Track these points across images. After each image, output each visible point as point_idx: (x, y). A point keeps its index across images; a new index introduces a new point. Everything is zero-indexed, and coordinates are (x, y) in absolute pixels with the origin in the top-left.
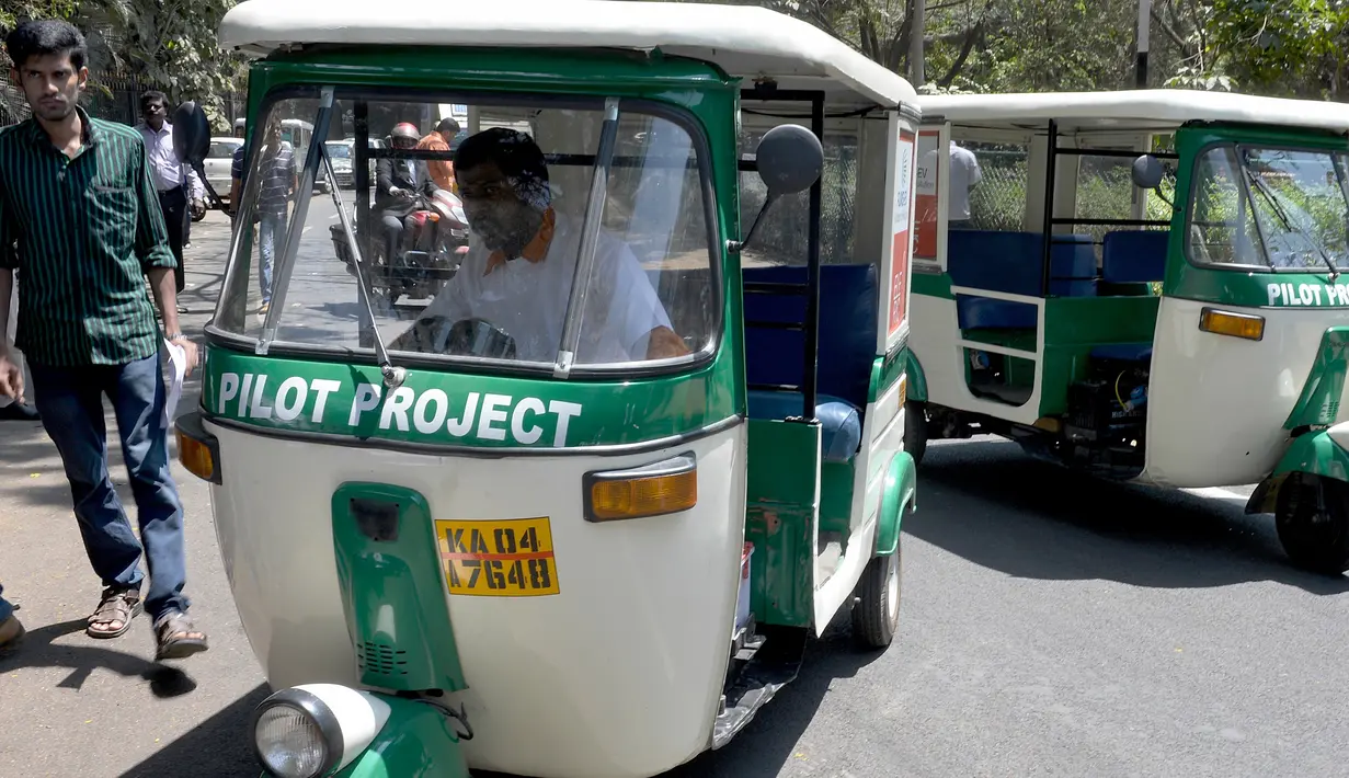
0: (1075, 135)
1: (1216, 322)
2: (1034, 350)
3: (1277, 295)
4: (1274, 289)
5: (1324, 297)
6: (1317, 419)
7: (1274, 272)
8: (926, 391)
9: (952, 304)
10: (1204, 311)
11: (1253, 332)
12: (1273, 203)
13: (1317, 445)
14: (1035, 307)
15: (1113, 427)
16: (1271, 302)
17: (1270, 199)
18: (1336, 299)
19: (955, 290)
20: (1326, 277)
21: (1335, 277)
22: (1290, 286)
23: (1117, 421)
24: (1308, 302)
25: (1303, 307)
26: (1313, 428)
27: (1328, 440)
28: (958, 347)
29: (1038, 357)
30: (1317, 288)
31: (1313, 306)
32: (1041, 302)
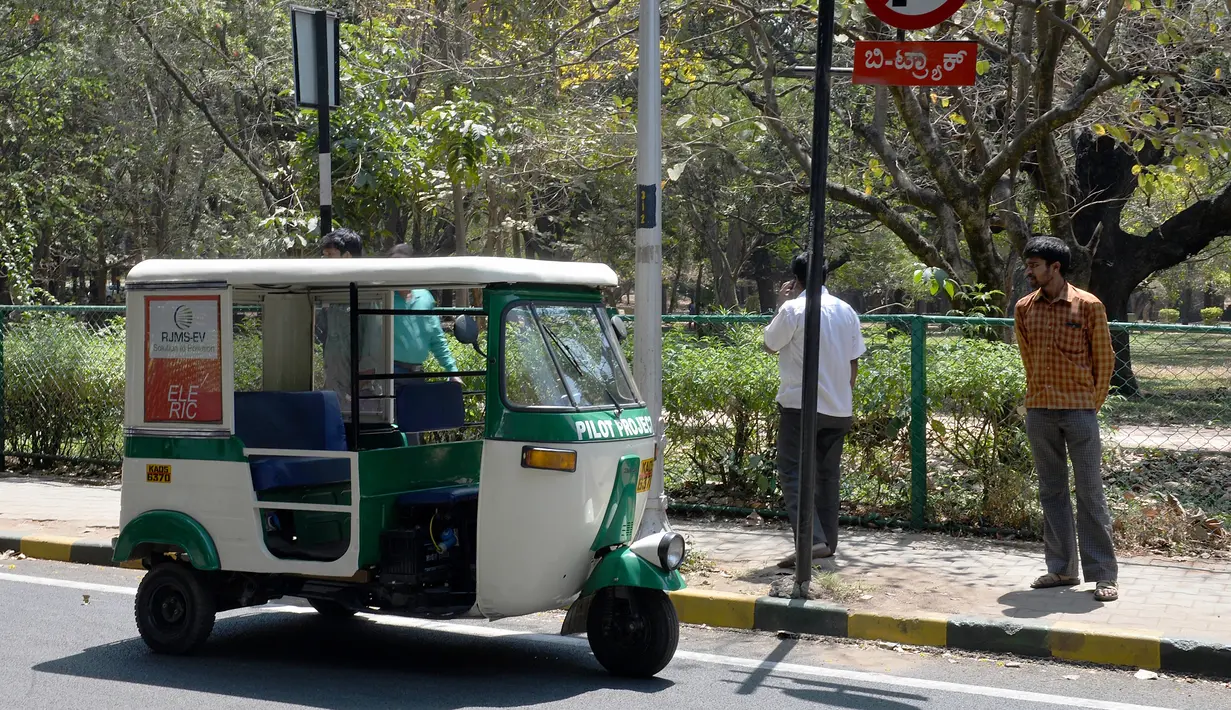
0: (308, 293)
1: (537, 458)
2: (348, 502)
3: (584, 430)
4: (581, 426)
5: (615, 429)
6: (619, 538)
7: (578, 411)
8: (218, 558)
9: (245, 467)
10: (525, 449)
11: (567, 465)
12: (566, 352)
13: (627, 562)
14: (348, 460)
15: (428, 570)
16: (580, 438)
17: (563, 347)
18: (624, 431)
19: (248, 452)
20: (612, 412)
21: (620, 412)
22: (591, 422)
23: (431, 564)
24: (606, 435)
25: (603, 440)
26: (613, 548)
27: (633, 555)
28: (255, 509)
29: (354, 509)
30: (609, 423)
31: (610, 439)
32: (354, 457)
